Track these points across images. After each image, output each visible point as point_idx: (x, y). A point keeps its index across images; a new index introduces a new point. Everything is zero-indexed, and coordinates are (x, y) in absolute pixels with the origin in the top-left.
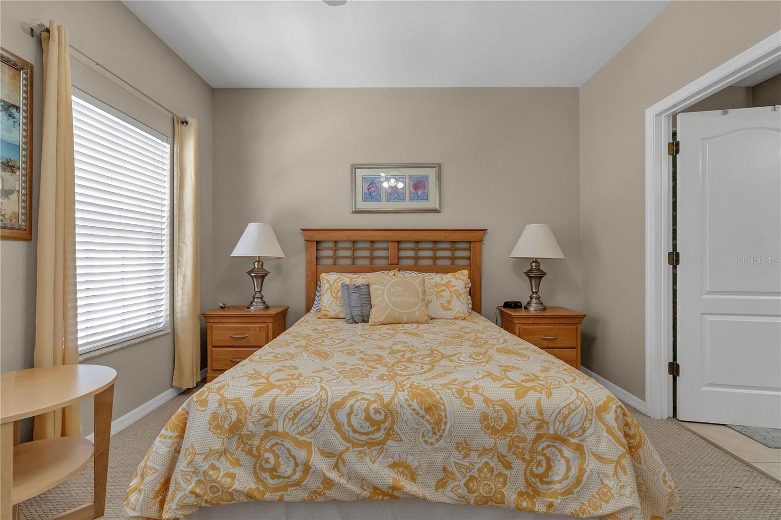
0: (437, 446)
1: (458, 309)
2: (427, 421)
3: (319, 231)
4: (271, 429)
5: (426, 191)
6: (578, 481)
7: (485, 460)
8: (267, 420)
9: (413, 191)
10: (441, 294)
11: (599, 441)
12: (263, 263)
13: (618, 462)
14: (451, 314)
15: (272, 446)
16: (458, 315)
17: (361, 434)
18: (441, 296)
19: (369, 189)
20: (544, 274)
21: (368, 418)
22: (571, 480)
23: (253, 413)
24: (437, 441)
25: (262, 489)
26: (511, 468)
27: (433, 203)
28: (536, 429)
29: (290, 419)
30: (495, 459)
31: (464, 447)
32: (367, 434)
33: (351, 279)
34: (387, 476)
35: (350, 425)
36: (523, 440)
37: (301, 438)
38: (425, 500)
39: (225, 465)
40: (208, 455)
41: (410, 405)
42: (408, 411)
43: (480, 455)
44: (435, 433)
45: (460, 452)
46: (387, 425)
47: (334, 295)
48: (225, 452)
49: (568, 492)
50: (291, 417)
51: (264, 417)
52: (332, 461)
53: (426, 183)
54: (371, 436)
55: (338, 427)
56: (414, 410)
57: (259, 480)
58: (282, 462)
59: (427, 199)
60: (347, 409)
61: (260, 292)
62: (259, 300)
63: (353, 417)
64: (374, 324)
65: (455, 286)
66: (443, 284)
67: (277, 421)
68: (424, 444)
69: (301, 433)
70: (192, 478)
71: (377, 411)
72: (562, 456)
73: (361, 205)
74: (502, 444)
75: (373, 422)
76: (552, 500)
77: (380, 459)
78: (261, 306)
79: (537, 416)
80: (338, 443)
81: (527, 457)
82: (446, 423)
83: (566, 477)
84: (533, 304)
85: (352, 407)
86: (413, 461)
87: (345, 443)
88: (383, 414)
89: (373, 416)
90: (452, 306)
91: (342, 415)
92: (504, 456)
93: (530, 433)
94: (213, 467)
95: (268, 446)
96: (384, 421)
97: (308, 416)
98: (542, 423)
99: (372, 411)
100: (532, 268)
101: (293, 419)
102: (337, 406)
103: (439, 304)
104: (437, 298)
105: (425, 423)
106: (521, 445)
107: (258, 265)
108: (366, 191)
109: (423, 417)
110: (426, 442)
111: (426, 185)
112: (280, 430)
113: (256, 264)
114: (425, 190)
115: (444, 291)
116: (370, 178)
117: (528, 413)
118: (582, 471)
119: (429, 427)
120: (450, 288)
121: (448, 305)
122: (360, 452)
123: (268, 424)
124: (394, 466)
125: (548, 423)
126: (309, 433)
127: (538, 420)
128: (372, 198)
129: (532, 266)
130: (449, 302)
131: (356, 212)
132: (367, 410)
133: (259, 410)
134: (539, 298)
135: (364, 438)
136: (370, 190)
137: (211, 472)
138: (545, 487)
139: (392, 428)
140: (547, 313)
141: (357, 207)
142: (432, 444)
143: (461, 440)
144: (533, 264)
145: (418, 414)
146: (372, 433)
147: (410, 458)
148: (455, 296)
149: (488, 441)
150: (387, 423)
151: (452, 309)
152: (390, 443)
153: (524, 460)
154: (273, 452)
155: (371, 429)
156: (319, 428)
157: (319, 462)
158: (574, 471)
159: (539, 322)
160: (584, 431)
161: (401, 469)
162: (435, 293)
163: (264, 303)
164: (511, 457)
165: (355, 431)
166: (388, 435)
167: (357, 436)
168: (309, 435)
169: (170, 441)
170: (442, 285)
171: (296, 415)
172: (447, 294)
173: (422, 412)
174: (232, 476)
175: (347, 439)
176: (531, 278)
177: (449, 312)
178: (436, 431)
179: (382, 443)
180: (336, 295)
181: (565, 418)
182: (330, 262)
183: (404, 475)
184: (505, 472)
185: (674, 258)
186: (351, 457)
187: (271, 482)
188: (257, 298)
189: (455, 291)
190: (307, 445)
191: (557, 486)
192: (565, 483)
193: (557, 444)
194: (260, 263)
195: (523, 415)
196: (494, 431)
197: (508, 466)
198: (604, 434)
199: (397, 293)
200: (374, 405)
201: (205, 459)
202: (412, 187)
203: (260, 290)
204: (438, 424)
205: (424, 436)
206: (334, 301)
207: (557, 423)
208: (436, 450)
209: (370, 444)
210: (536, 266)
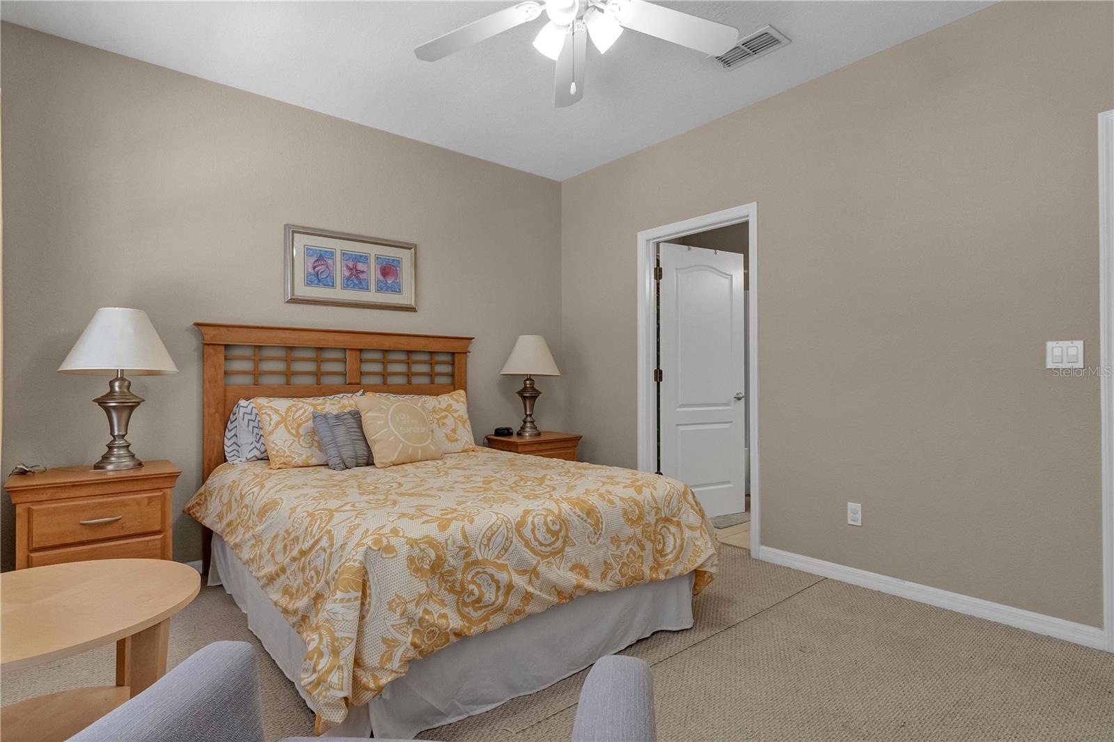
0: (597, 544)
1: (466, 439)
2: (590, 523)
3: (230, 329)
4: (469, 560)
5: (398, 280)
6: (682, 547)
7: (630, 547)
8: (466, 551)
9: (381, 278)
10: (443, 421)
11: (688, 516)
12: (130, 383)
13: (701, 527)
14: (458, 447)
15: (473, 577)
16: (466, 447)
17: (546, 546)
18: (444, 424)
19: (314, 268)
20: (539, 393)
21: (549, 530)
22: (678, 548)
23: (450, 547)
24: (598, 539)
25: (467, 625)
26: (645, 549)
27: (405, 298)
28: (656, 515)
29: (485, 546)
30: (636, 545)
31: (615, 540)
32: (550, 545)
33: (315, 406)
34: (572, 578)
35: (536, 540)
36: (649, 525)
37: (499, 562)
38: (597, 592)
39: (435, 608)
40: (419, 600)
41: (575, 513)
42: (576, 518)
43: (627, 544)
44: (596, 533)
45: (614, 545)
46: (563, 533)
47: (294, 431)
48: (430, 595)
49: (677, 558)
50: (486, 543)
51: (462, 548)
52: (527, 577)
53: (398, 268)
54: (553, 546)
55: (527, 544)
56: (579, 516)
57: (463, 616)
58: (485, 591)
59: (400, 292)
60: (530, 526)
61: (124, 436)
62: (122, 452)
63: (536, 532)
64: (383, 465)
65: (457, 411)
66: (443, 408)
67: (474, 550)
68: (590, 544)
69: (498, 557)
70: (408, 629)
71: (554, 523)
72: (670, 533)
73: (303, 291)
74: (638, 531)
75: (555, 534)
76: (667, 568)
77: (562, 565)
78: (128, 462)
79: (654, 505)
80: (532, 559)
81: (653, 538)
82: (602, 523)
83: (674, 548)
84: (528, 429)
85: (533, 523)
86: (585, 561)
87: (536, 557)
88: (559, 524)
89: (553, 528)
90: (458, 436)
91: (527, 532)
92: (640, 541)
93: (651, 519)
94: (426, 612)
95: (469, 578)
96: (560, 531)
97: (499, 539)
98: (658, 510)
99: (550, 524)
100: (525, 387)
101: (488, 545)
102: (520, 526)
103: (443, 435)
104: (439, 427)
105: (589, 526)
106: (648, 529)
107: (120, 387)
108: (310, 270)
109: (586, 521)
110: (591, 542)
111: (398, 272)
112: (480, 558)
113: (117, 384)
114: (396, 279)
115: (446, 417)
116: (316, 250)
117: (648, 504)
118: (683, 540)
119: (591, 529)
120: (454, 414)
121: (453, 435)
122: (548, 563)
123: (467, 555)
124: (573, 569)
125: (660, 509)
126: (503, 556)
127: (656, 508)
128: (319, 281)
129: (525, 384)
130: (454, 431)
131: (295, 301)
132: (546, 523)
133: (454, 543)
134: (533, 422)
135: (549, 549)
136: (316, 269)
137: (427, 617)
138: (663, 559)
139: (567, 536)
140: (543, 438)
141: (296, 293)
142: (595, 543)
143: (613, 535)
144: (528, 382)
145: (582, 519)
146: (554, 543)
147: (583, 558)
148: (460, 424)
149: (629, 531)
150: (562, 533)
151: (458, 440)
152: (567, 549)
153: (651, 540)
154: (475, 583)
155: (553, 540)
156: (512, 548)
157: (520, 581)
158: (678, 541)
160: (680, 511)
161: (578, 570)
162: (436, 421)
163: (133, 456)
164: (645, 542)
165: (541, 544)
166: (565, 542)
167: (543, 548)
168: (503, 558)
170: (442, 410)
171: (489, 540)
172: (449, 421)
173: (585, 517)
174: (444, 616)
175: (536, 553)
176: (524, 398)
177: (455, 443)
178: (596, 531)
179: (561, 550)
180: (297, 431)
181: (669, 503)
182: (246, 380)
183: (581, 574)
184: (641, 554)
185: (658, 375)
186: (542, 568)
187: (476, 615)
188: (119, 447)
189: (459, 416)
190: (503, 567)
191: (670, 556)
192: (674, 552)
193: (666, 525)
194: (126, 383)
195: (646, 506)
196: (632, 522)
197: (643, 549)
198: (691, 510)
199: (405, 422)
200: (549, 518)
201: (417, 605)
202: (379, 272)
203: (124, 433)
204: (597, 524)
205: (589, 537)
206: (294, 441)
207: (666, 508)
208: (599, 547)
209: (554, 554)
210: (530, 384)
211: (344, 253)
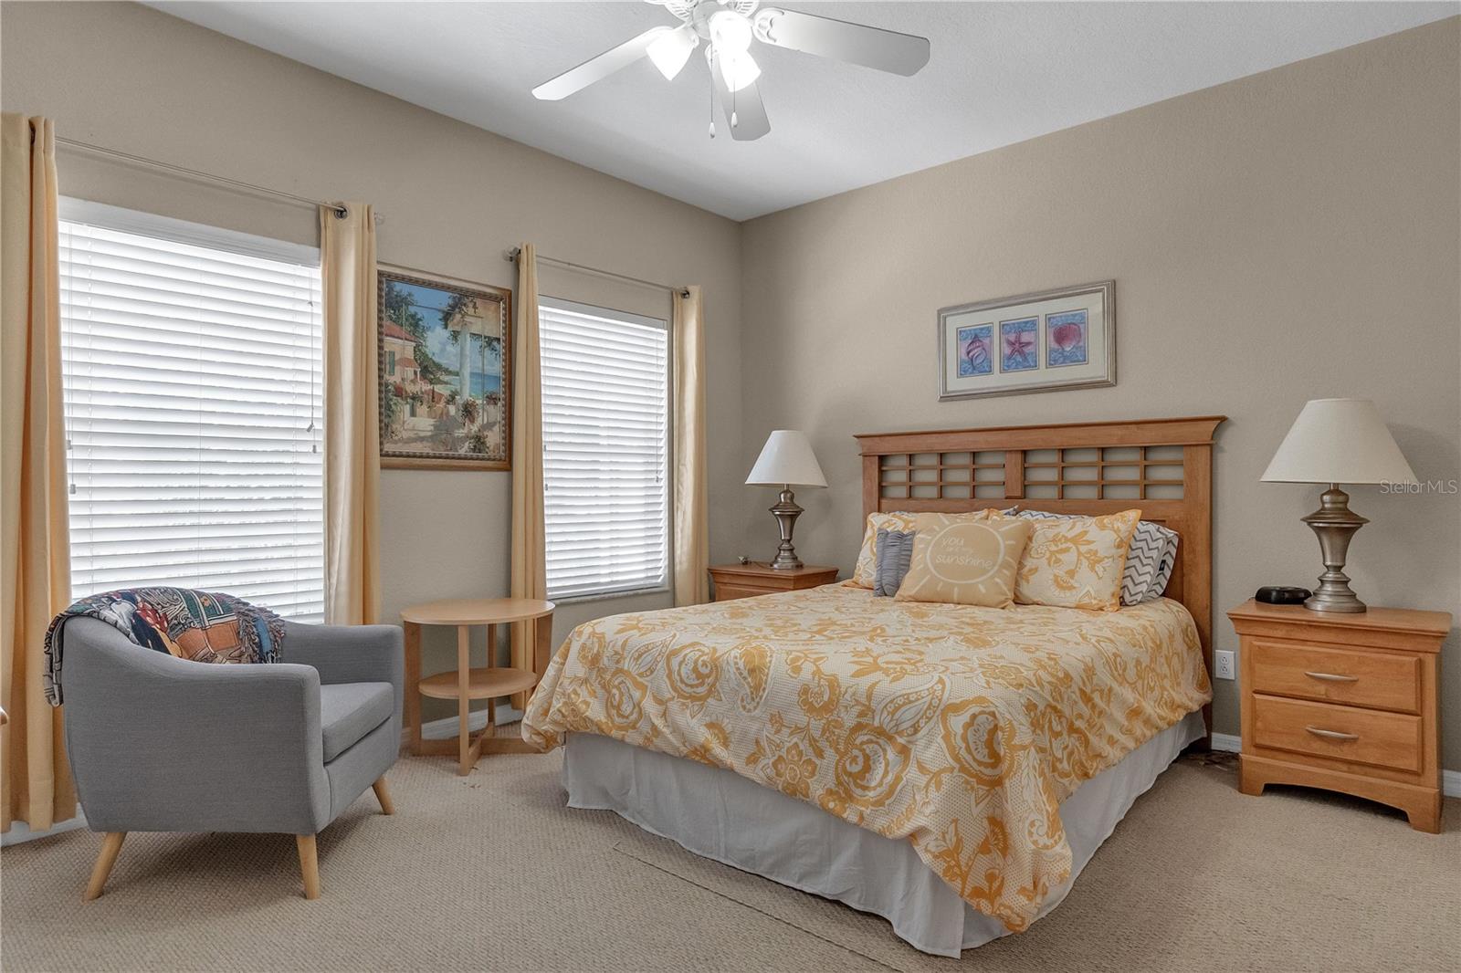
0: (753, 714)
1: (1088, 588)
2: (748, 683)
3: (882, 438)
4: (620, 666)
5: (1081, 344)
6: (891, 792)
7: (795, 740)
8: (618, 657)
9: (1054, 345)
10: (1058, 556)
11: (927, 747)
12: (793, 494)
13: (937, 774)
14: (1070, 598)
15: (620, 684)
16: (1086, 600)
17: (687, 685)
18: (1058, 561)
19: (968, 353)
20: (1359, 522)
21: (695, 670)
22: (884, 788)
23: (609, 648)
24: (755, 708)
25: (610, 725)
26: (823, 758)
27: (1096, 367)
28: (858, 716)
29: (634, 659)
30: (806, 742)
31: (777, 720)
32: (692, 686)
34: (702, 735)
35: (679, 674)
36: (841, 726)
37: (639, 679)
38: (731, 771)
39: (584, 693)
40: (575, 681)
41: (736, 663)
42: (733, 670)
43: (791, 734)
44: (753, 699)
45: (773, 725)
46: (710, 680)
48: (586, 681)
49: (879, 803)
50: (636, 657)
51: (616, 653)
52: (662, 708)
53: (1082, 326)
54: (695, 689)
55: (669, 676)
56: (738, 669)
57: (609, 715)
58: (625, 701)
59: (1084, 360)
60: (680, 658)
61: (789, 541)
62: (787, 554)
63: (683, 666)
65: (1089, 542)
66: (1069, 537)
67: (625, 659)
68: (741, 709)
69: (641, 675)
71: (704, 664)
72: (885, 758)
73: (957, 384)
74: (816, 725)
75: (699, 675)
76: (863, 809)
77: (699, 715)
78: (789, 563)
79: (863, 700)
80: (667, 692)
81: (841, 747)
82: (764, 689)
83: (880, 784)
84: (1325, 598)
85: (686, 655)
86: (728, 725)
87: (672, 692)
88: (709, 668)
89: (700, 669)
90: (1076, 582)
91: (675, 663)
92: (816, 741)
93: (849, 720)
94: (575, 692)
95: (616, 683)
96: (708, 676)
97: (649, 658)
98: (867, 711)
99: (700, 662)
100: (1323, 508)
101: (637, 659)
102: (674, 653)
103: (1052, 577)
104: (1050, 565)
105: (746, 686)
106: (837, 731)
107: (785, 498)
108: (964, 357)
109: (745, 678)
110: (744, 707)
111: (1082, 330)
112: (626, 668)
113: (782, 496)
114: (1079, 342)
115: (1067, 550)
116: (970, 330)
117: (854, 694)
118: (898, 779)
119: (748, 691)
120: (1079, 546)
121: (1066, 578)
122: (683, 704)
123: (618, 662)
124: (710, 726)
125: (874, 711)
126: (647, 676)
127: (864, 705)
128: (974, 369)
129: (1323, 503)
130: (1071, 573)
131: (947, 398)
132: (696, 662)
133: (614, 646)
134: (1346, 583)
135: (688, 690)
136: (971, 354)
137: (573, 696)
138: (859, 791)
139: (714, 685)
140: (1369, 621)
141: (948, 389)
142: (749, 711)
143: (775, 711)
144: (1326, 498)
145: (741, 674)
146: (697, 686)
147: (726, 721)
148: (1085, 563)
149: (801, 718)
150: (710, 679)
151: (1074, 588)
152: (710, 700)
153: (837, 750)
154: (619, 689)
155: (696, 682)
156: (655, 673)
157: (649, 706)
158: (890, 777)
159: (1303, 636)
160: (916, 731)
161: (716, 731)
162: (1048, 555)
163: (795, 558)
164: (823, 744)
165: (682, 681)
166: (710, 692)
167: (683, 686)
168: (648, 679)
169: (557, 666)
170: (1067, 540)
171: (640, 656)
172: (1069, 559)
173: (745, 673)
174: (587, 704)
175: (675, 689)
176: (1318, 530)
177: (1068, 594)
178: (755, 696)
179: (703, 699)
181: (897, 709)
182: (902, 492)
183: (718, 738)
184: (814, 759)
186: (674, 706)
187: (618, 720)
188: (784, 550)
189: (1089, 552)
190: (643, 688)
191: (871, 794)
192: (879, 790)
193: (881, 741)
194: (789, 495)
195: (848, 696)
196: (811, 709)
197: (820, 754)
198: (939, 740)
199: (951, 549)
200: (705, 658)
201: (571, 682)
202: (1052, 338)
203: (788, 538)
204: (757, 688)
205: (742, 700)
207: (885, 713)
208: (753, 719)
209: (693, 698)
210: (1333, 503)
211: (1003, 325)
